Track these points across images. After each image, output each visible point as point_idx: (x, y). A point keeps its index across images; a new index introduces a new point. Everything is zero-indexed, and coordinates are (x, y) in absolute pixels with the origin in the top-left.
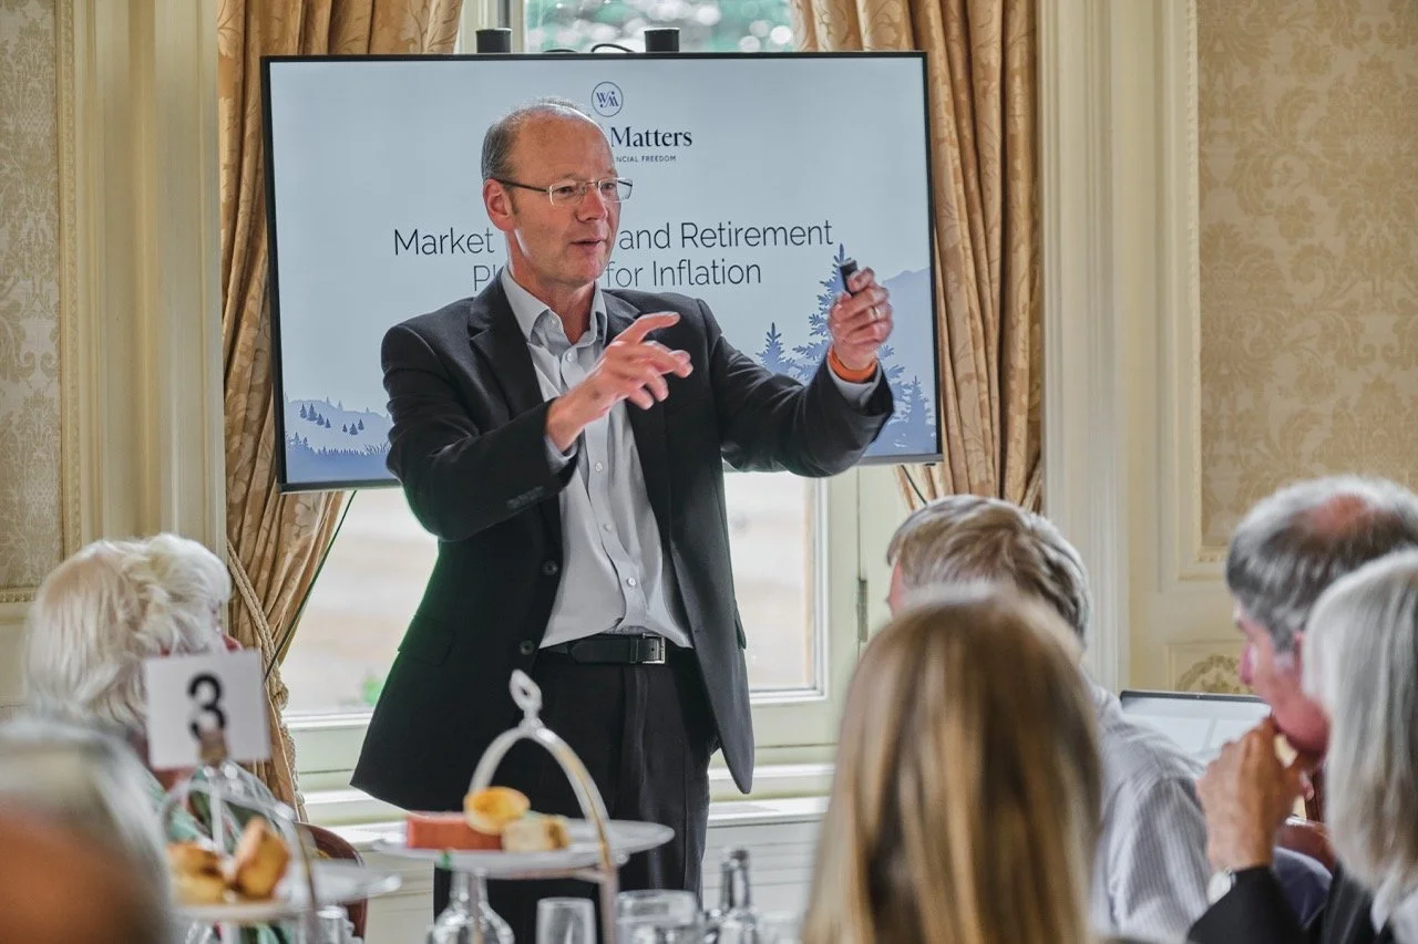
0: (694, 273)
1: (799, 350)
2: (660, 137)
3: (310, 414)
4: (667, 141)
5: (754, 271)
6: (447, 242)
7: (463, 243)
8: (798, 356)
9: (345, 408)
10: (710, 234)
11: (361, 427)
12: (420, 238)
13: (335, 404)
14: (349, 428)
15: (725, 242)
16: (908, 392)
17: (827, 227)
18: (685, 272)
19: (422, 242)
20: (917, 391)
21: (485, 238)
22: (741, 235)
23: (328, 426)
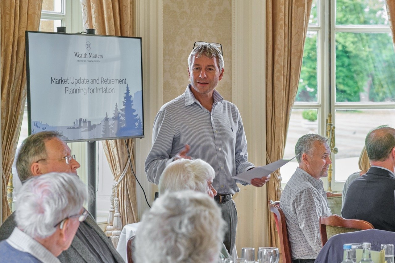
0: (103, 90)
1: (121, 110)
2: (97, 56)
3: (36, 125)
4: (99, 57)
5: (113, 90)
6: (61, 80)
7: (63, 81)
8: (120, 111)
9: (42, 124)
10: (106, 80)
11: (45, 128)
12: (56, 80)
13: (40, 122)
14: (43, 128)
15: (109, 83)
16: (138, 120)
17: (125, 80)
18: (102, 90)
19: (56, 81)
20: (140, 120)
21: (67, 80)
22: (111, 81)
23: (39, 128)
